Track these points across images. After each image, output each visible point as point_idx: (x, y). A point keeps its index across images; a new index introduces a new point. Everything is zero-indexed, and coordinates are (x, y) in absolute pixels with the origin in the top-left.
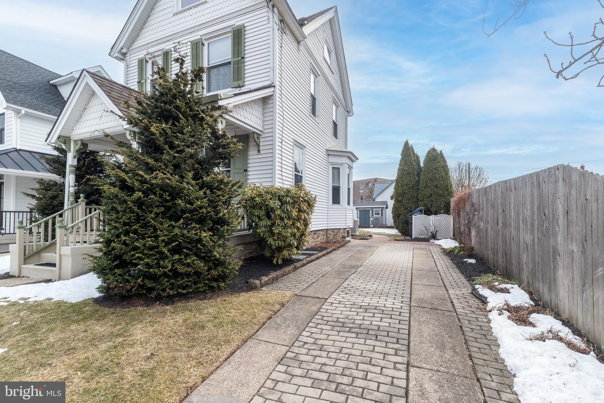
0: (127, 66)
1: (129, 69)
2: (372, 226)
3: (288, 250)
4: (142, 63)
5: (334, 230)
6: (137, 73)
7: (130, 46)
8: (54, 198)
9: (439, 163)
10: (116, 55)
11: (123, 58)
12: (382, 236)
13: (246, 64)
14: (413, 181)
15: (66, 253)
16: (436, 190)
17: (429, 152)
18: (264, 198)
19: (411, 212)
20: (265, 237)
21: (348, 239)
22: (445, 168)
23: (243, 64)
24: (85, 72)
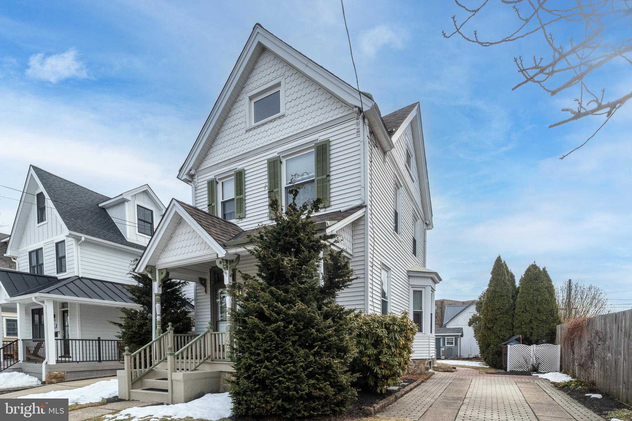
0: (196, 188)
1: (198, 192)
2: (443, 357)
3: (393, 379)
4: (212, 185)
5: (415, 361)
6: (206, 196)
7: (198, 167)
8: (141, 326)
9: (542, 282)
10: (185, 177)
11: (191, 180)
12: (467, 369)
13: (332, 182)
14: (507, 305)
15: (178, 379)
16: (538, 315)
17: (528, 270)
18: (372, 326)
19: (506, 340)
20: (370, 365)
21: (431, 370)
22: (550, 290)
23: (328, 183)
24: (174, 202)
